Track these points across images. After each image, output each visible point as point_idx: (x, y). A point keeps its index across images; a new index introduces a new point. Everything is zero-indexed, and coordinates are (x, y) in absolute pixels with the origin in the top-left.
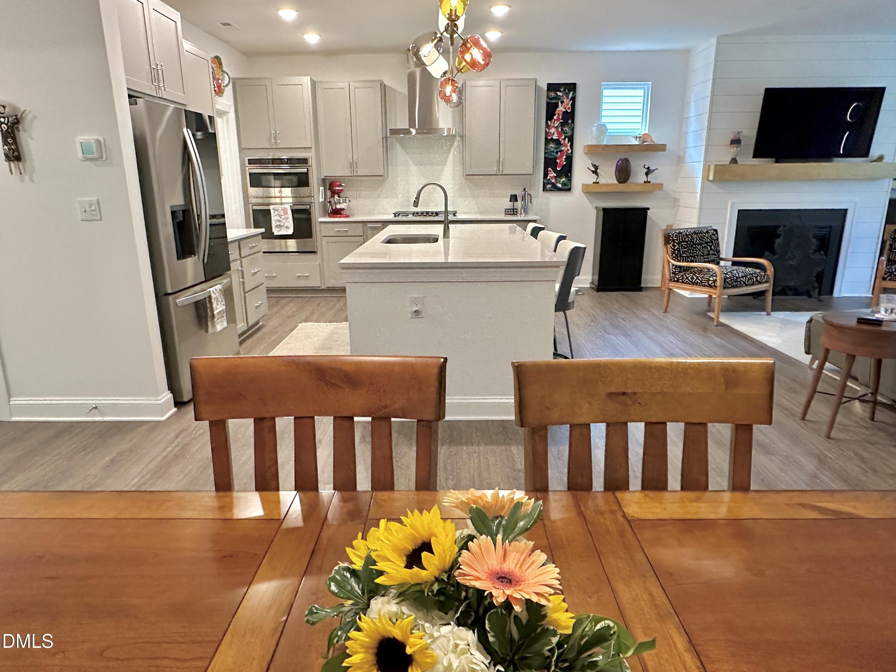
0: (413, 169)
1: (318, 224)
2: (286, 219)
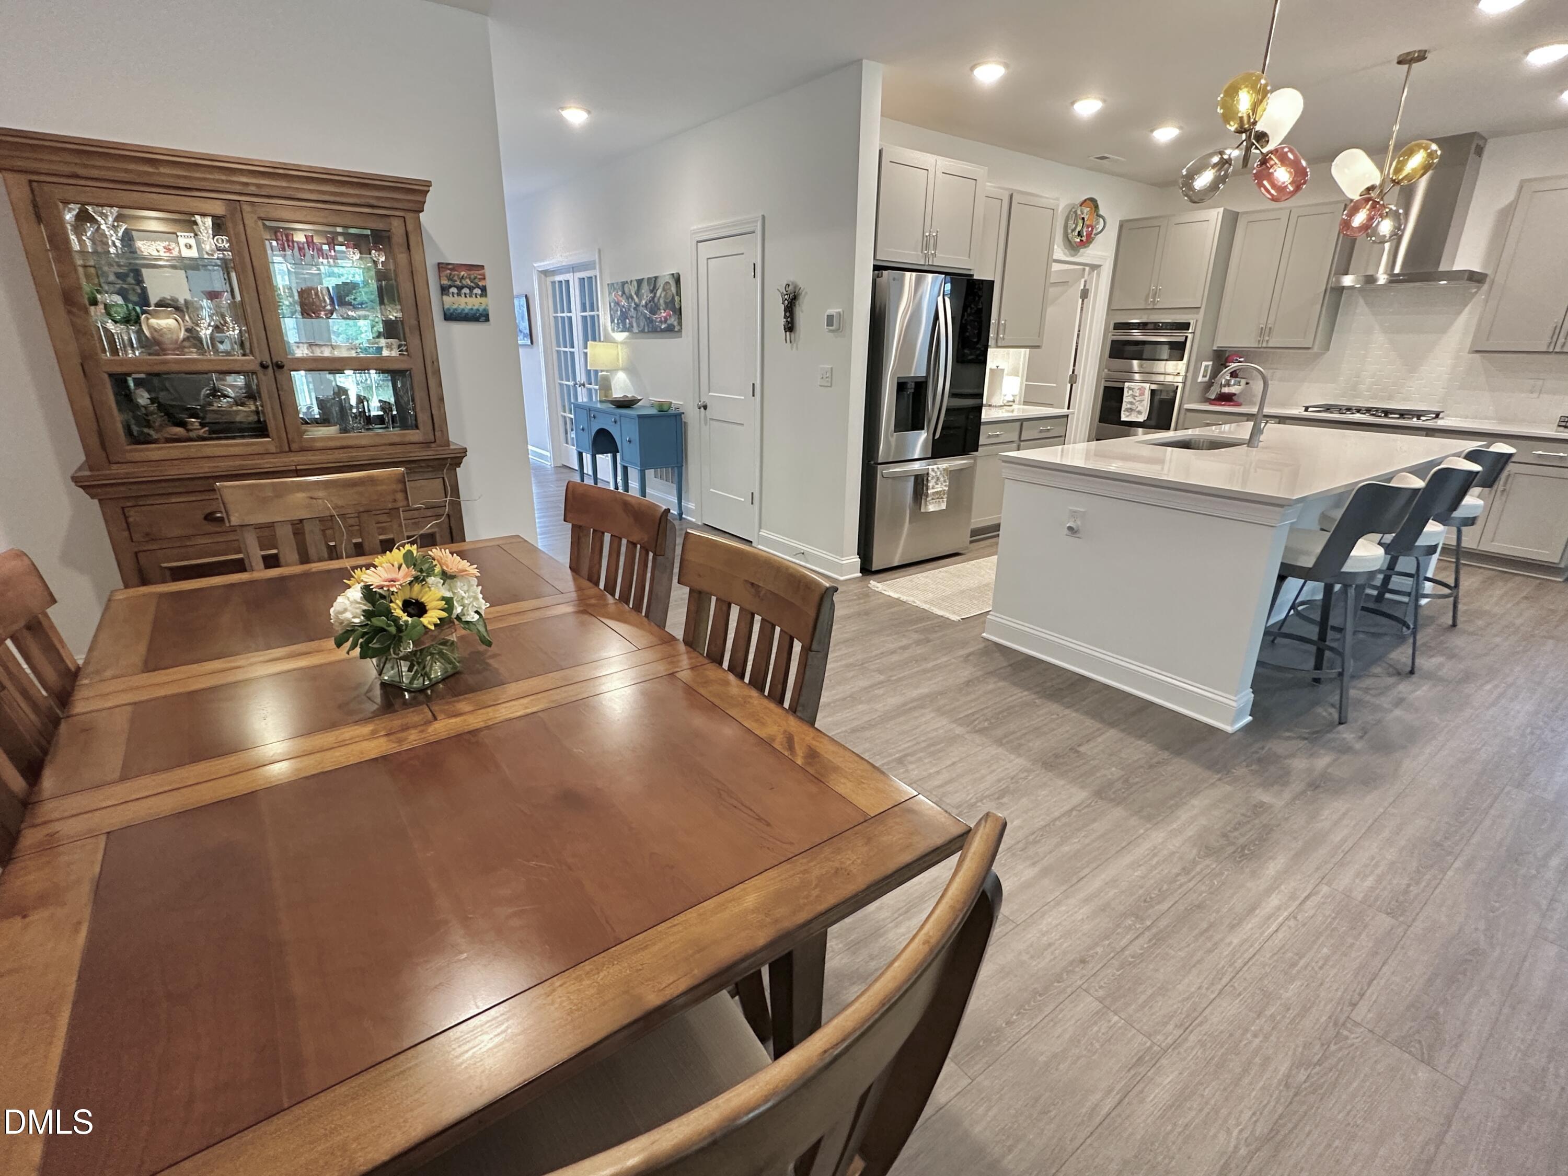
0: (1379, 338)
1: (1183, 412)
2: (1141, 401)
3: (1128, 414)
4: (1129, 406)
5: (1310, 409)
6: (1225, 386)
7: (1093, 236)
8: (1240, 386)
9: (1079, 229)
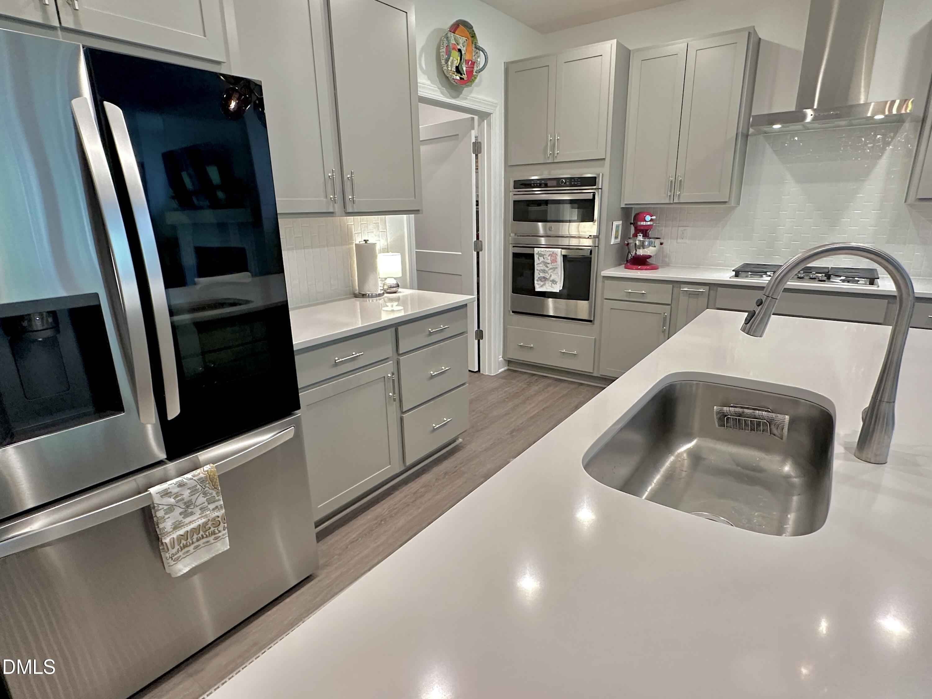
0: (791, 188)
1: (600, 280)
2: (554, 269)
3: (542, 283)
4: (542, 275)
7: (474, 73)
8: (655, 247)
9: (456, 63)
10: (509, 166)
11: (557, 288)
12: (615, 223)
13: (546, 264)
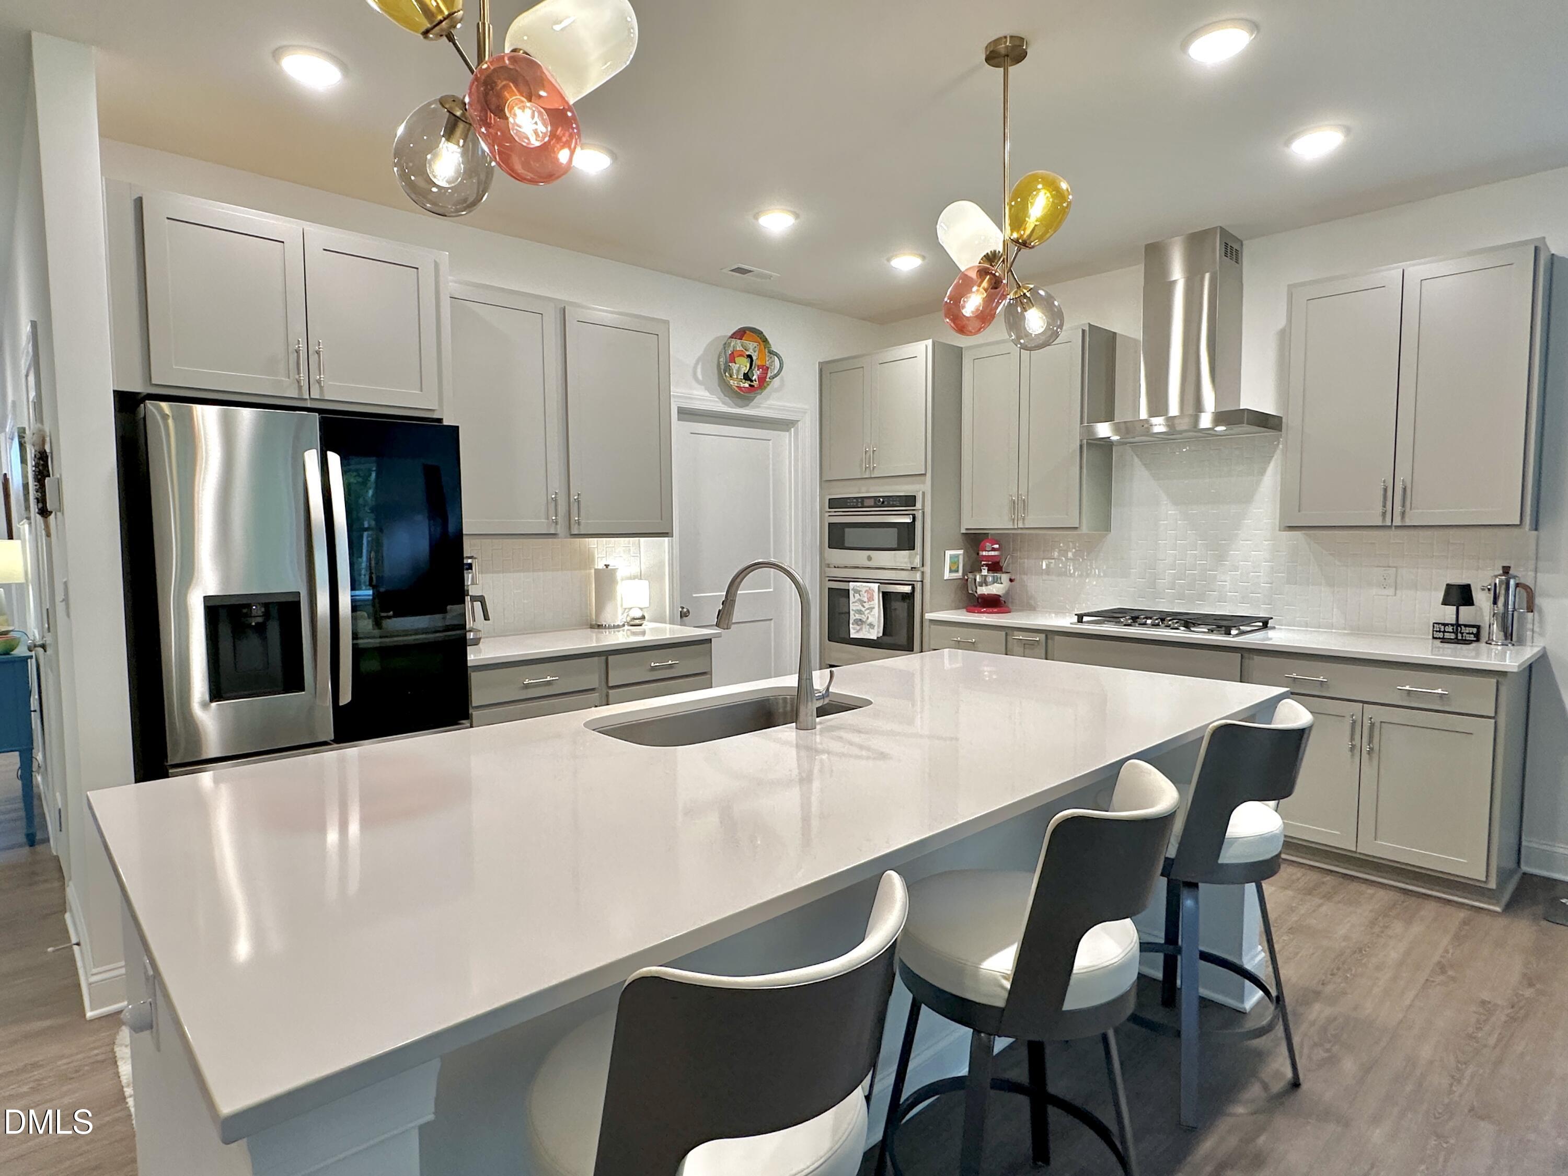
1: (926, 624)
2: (871, 609)
3: (858, 628)
4: (858, 616)
5: (1085, 619)
6: (981, 586)
7: (768, 380)
8: (1002, 583)
9: (745, 369)
10: (825, 482)
11: (874, 634)
12: (949, 553)
13: (862, 602)
